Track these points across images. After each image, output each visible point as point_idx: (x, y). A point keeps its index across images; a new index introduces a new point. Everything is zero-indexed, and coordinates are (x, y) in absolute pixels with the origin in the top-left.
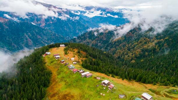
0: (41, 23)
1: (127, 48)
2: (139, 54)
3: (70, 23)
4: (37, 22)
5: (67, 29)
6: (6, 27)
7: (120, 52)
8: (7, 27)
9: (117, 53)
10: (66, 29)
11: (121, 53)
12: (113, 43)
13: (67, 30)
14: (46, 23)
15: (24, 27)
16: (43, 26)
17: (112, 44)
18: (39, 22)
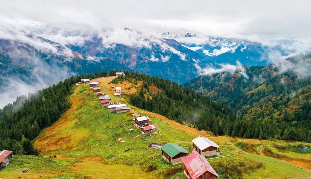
0: (131, 61)
1: (273, 103)
2: (295, 115)
3: (177, 64)
4: (125, 59)
5: (171, 72)
6: (78, 66)
7: (256, 111)
8: (80, 66)
9: (251, 112)
10: (169, 72)
11: (259, 112)
12: (247, 96)
13: (171, 75)
14: (138, 62)
15: (102, 67)
16: (133, 67)
17: (245, 98)
18: (127, 60)
